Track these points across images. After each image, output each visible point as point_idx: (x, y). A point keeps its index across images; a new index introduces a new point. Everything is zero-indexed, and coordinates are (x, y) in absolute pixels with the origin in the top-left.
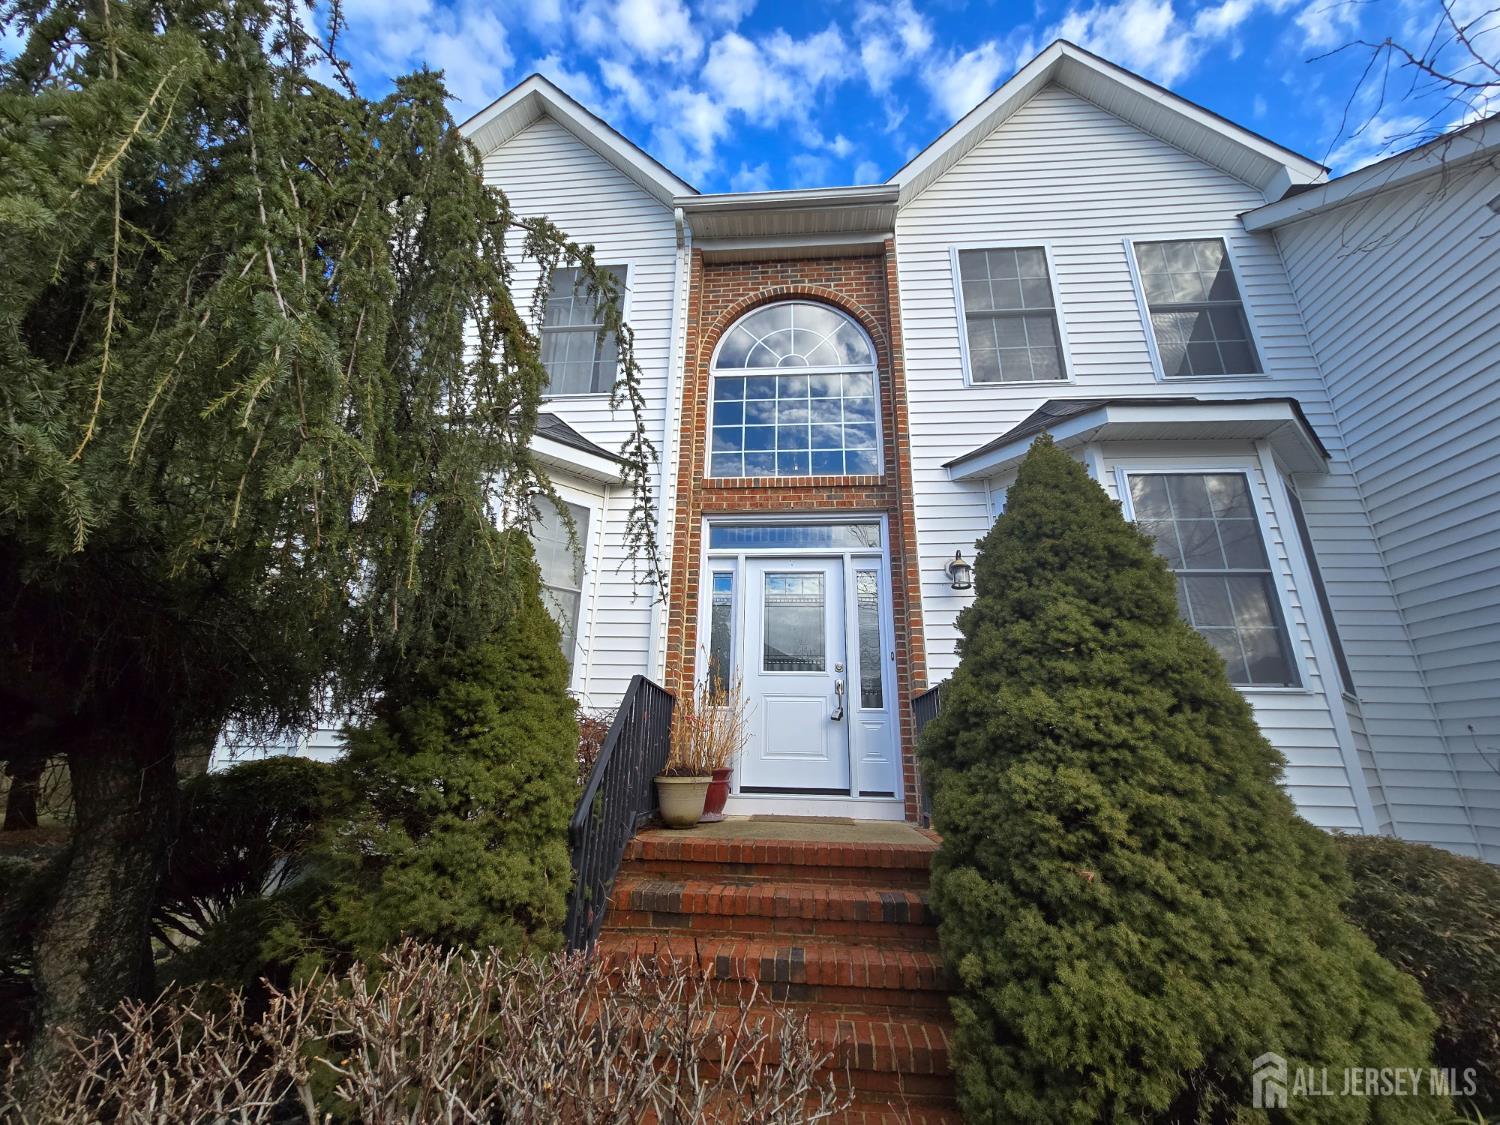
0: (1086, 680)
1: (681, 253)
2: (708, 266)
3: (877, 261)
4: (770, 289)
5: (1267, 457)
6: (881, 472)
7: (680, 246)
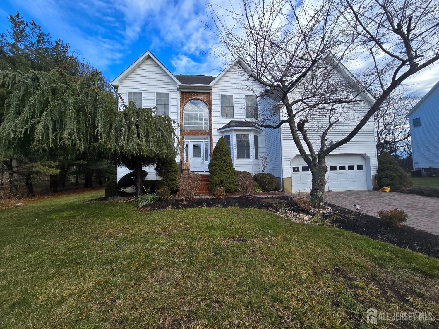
0: (219, 161)
1: (178, 92)
2: (182, 93)
3: (209, 94)
4: (192, 98)
5: (252, 132)
6: (209, 130)
7: (178, 90)
